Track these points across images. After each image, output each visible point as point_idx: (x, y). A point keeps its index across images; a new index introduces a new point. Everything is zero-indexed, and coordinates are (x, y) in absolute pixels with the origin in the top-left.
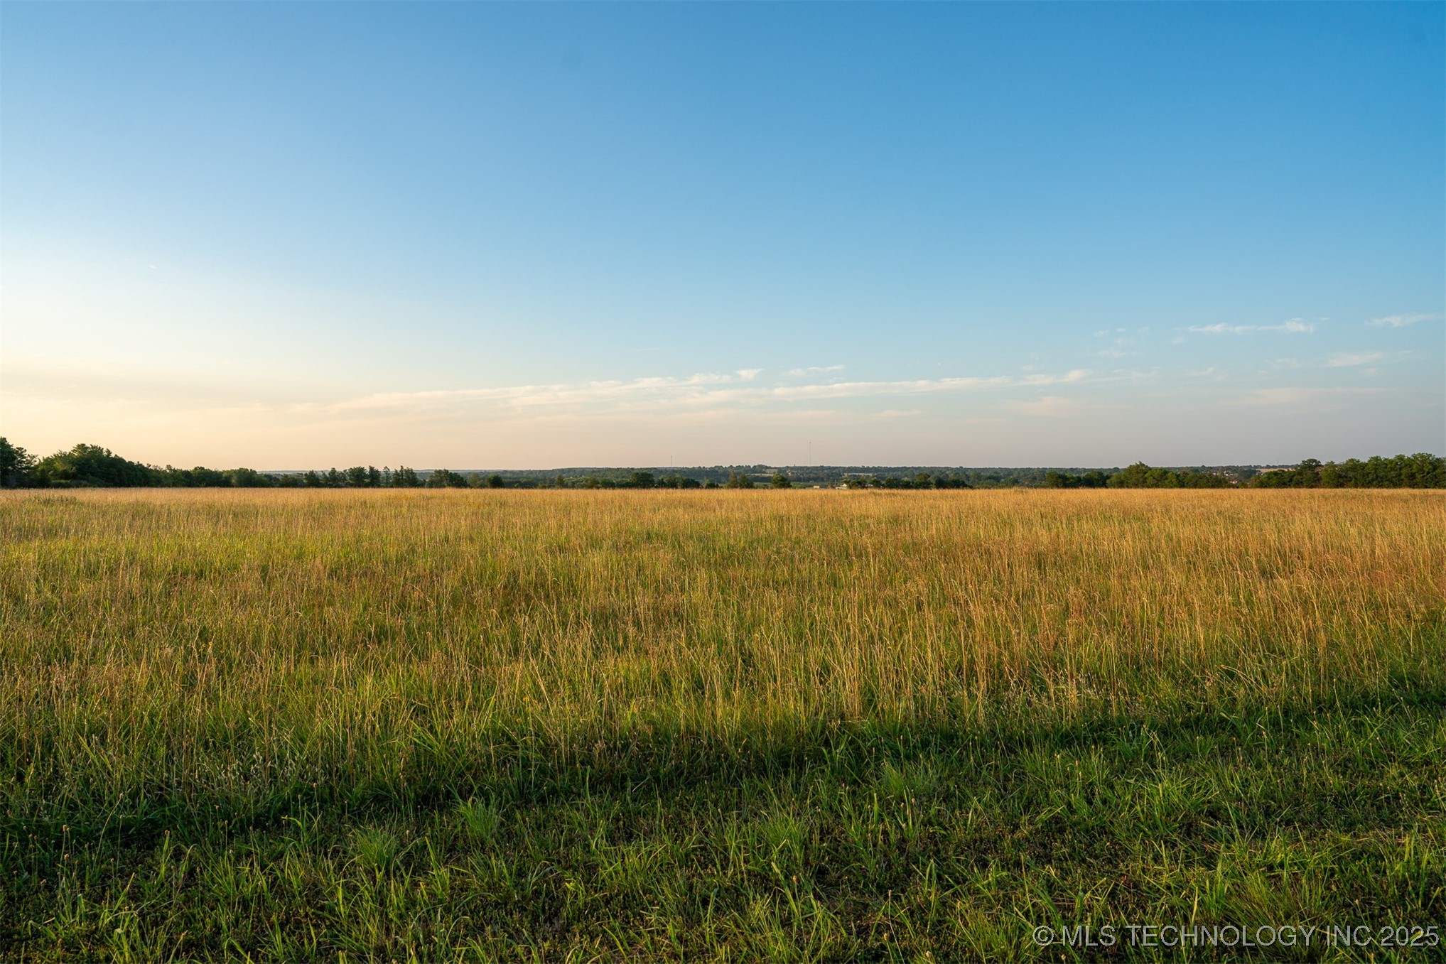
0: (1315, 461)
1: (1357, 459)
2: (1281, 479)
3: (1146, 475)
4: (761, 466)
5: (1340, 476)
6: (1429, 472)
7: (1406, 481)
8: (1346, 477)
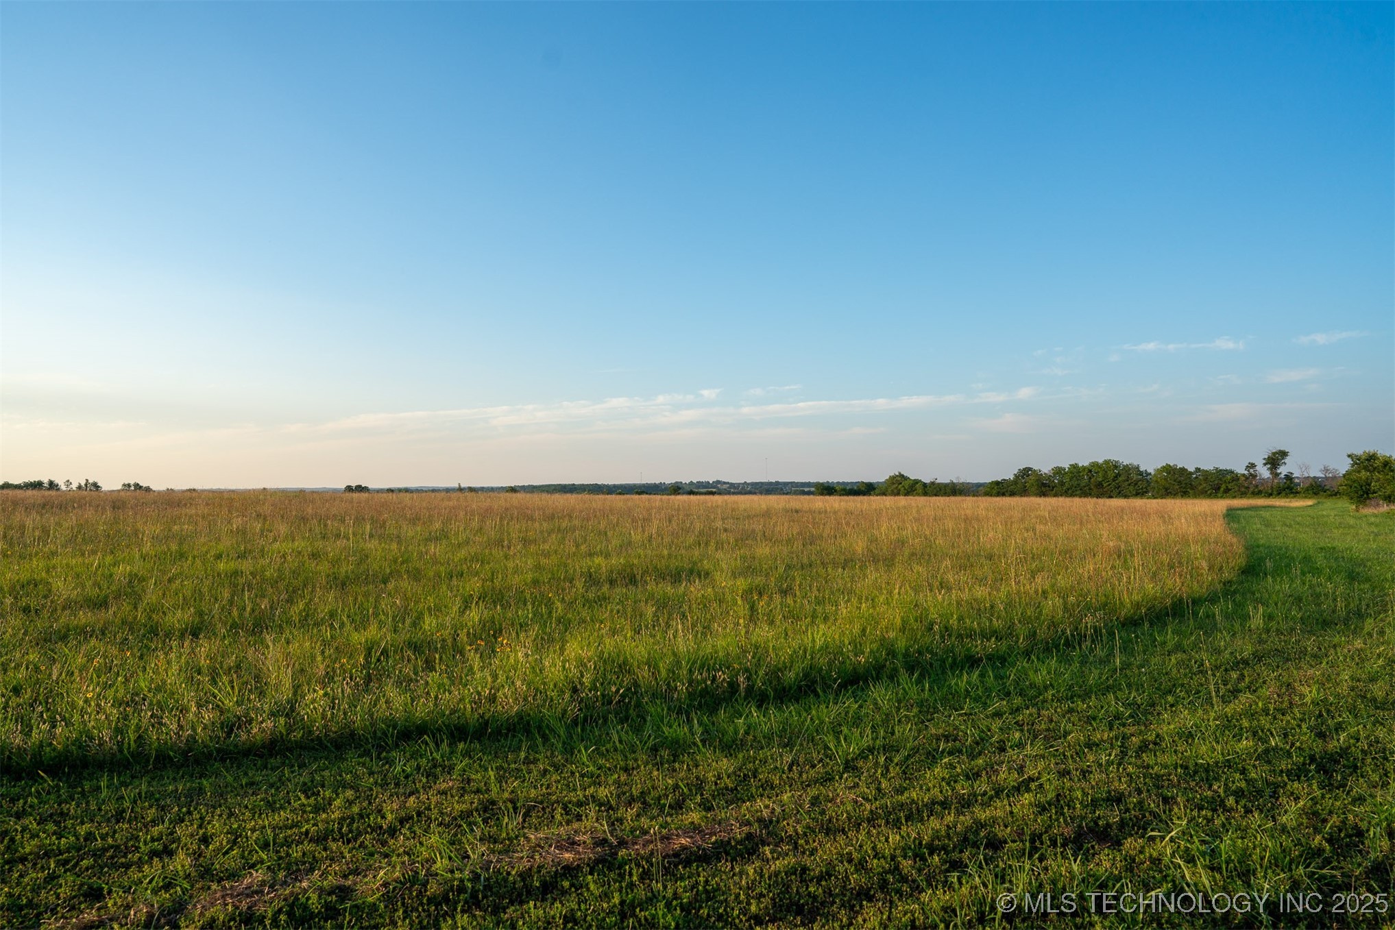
3: (901, 486)
6: (1114, 480)
7: (1095, 490)
8: (1049, 486)
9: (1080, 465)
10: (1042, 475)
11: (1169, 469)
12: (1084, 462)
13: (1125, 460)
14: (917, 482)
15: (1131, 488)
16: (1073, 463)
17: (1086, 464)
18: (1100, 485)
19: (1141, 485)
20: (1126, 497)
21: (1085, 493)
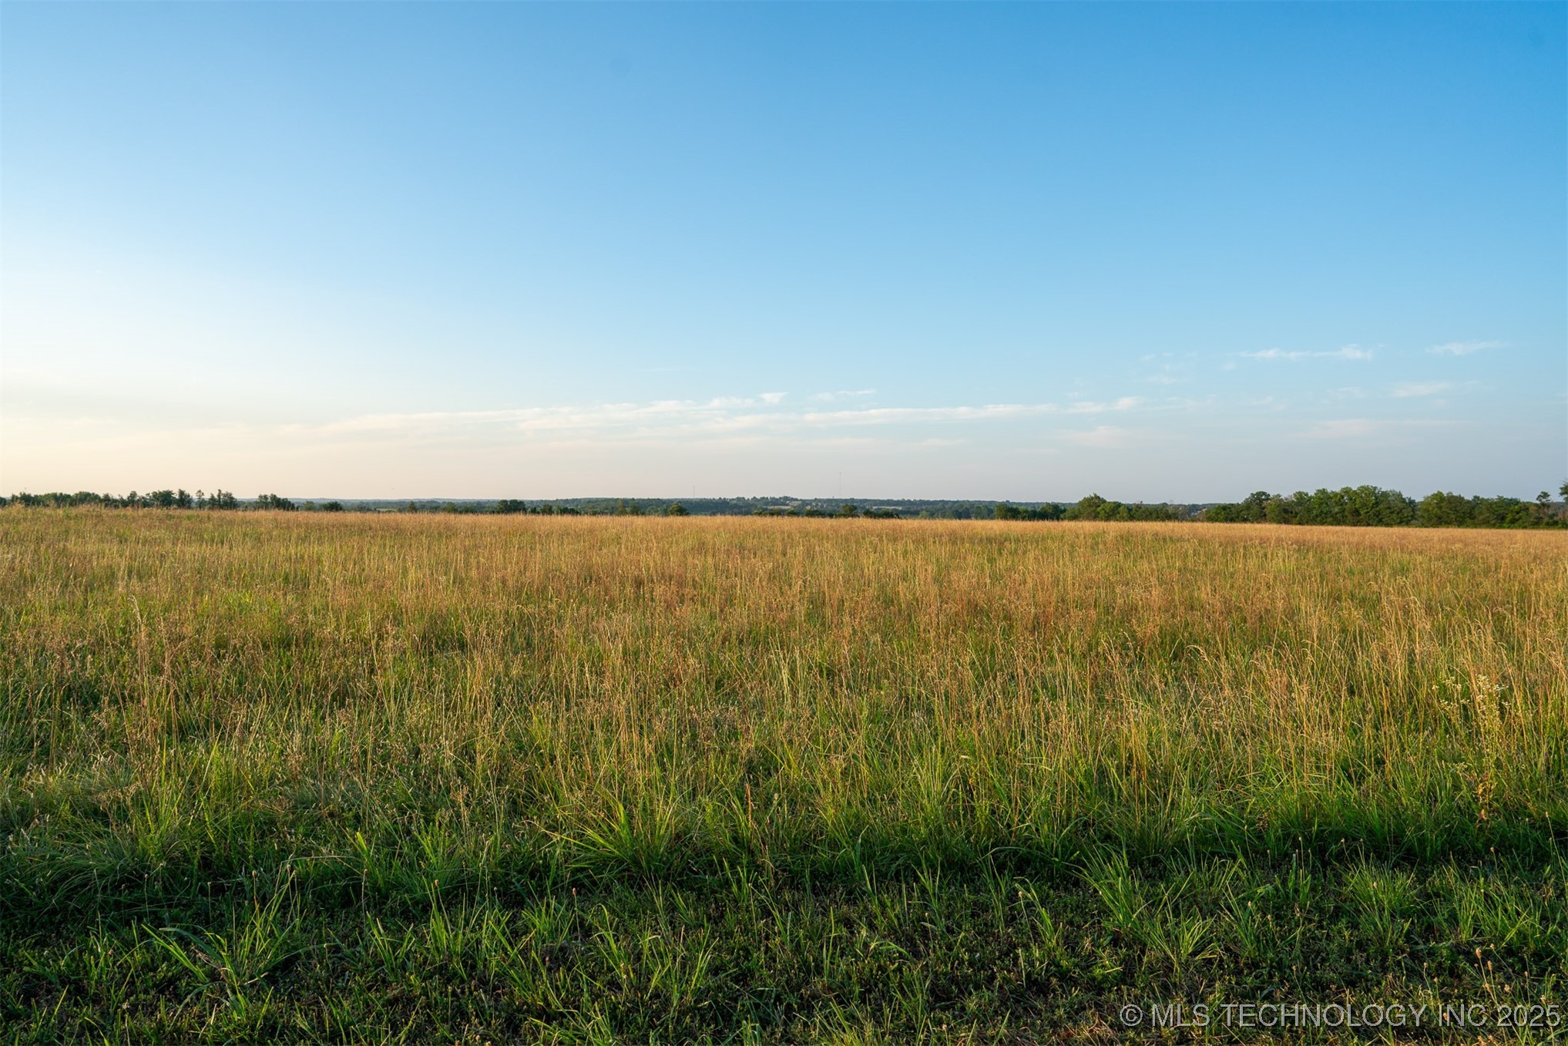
0: (1264, 493)
1: (1305, 491)
2: (1227, 513)
3: (1098, 509)
4: (786, 498)
5: (1286, 511)
6: (1372, 507)
7: (1350, 517)
8: (1292, 513)
9: (1329, 491)
10: (1282, 500)
11: (1439, 498)
12: (1334, 487)
13: (1384, 486)
14: (1118, 505)
15: (1394, 516)
16: (1321, 488)
17: (1338, 490)
18: (1356, 512)
19: (1407, 512)
20: (1388, 525)
21: (1338, 521)
